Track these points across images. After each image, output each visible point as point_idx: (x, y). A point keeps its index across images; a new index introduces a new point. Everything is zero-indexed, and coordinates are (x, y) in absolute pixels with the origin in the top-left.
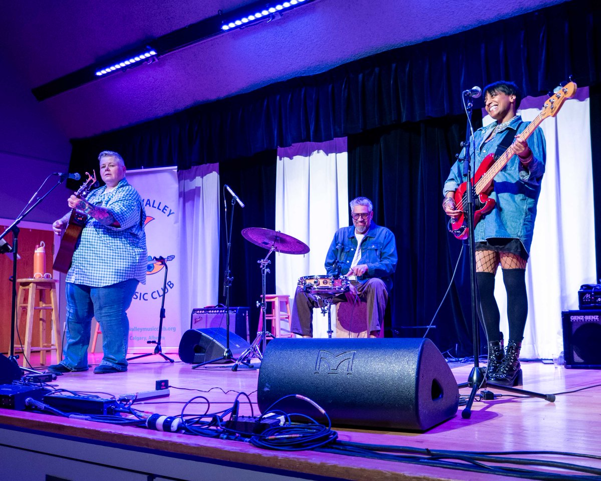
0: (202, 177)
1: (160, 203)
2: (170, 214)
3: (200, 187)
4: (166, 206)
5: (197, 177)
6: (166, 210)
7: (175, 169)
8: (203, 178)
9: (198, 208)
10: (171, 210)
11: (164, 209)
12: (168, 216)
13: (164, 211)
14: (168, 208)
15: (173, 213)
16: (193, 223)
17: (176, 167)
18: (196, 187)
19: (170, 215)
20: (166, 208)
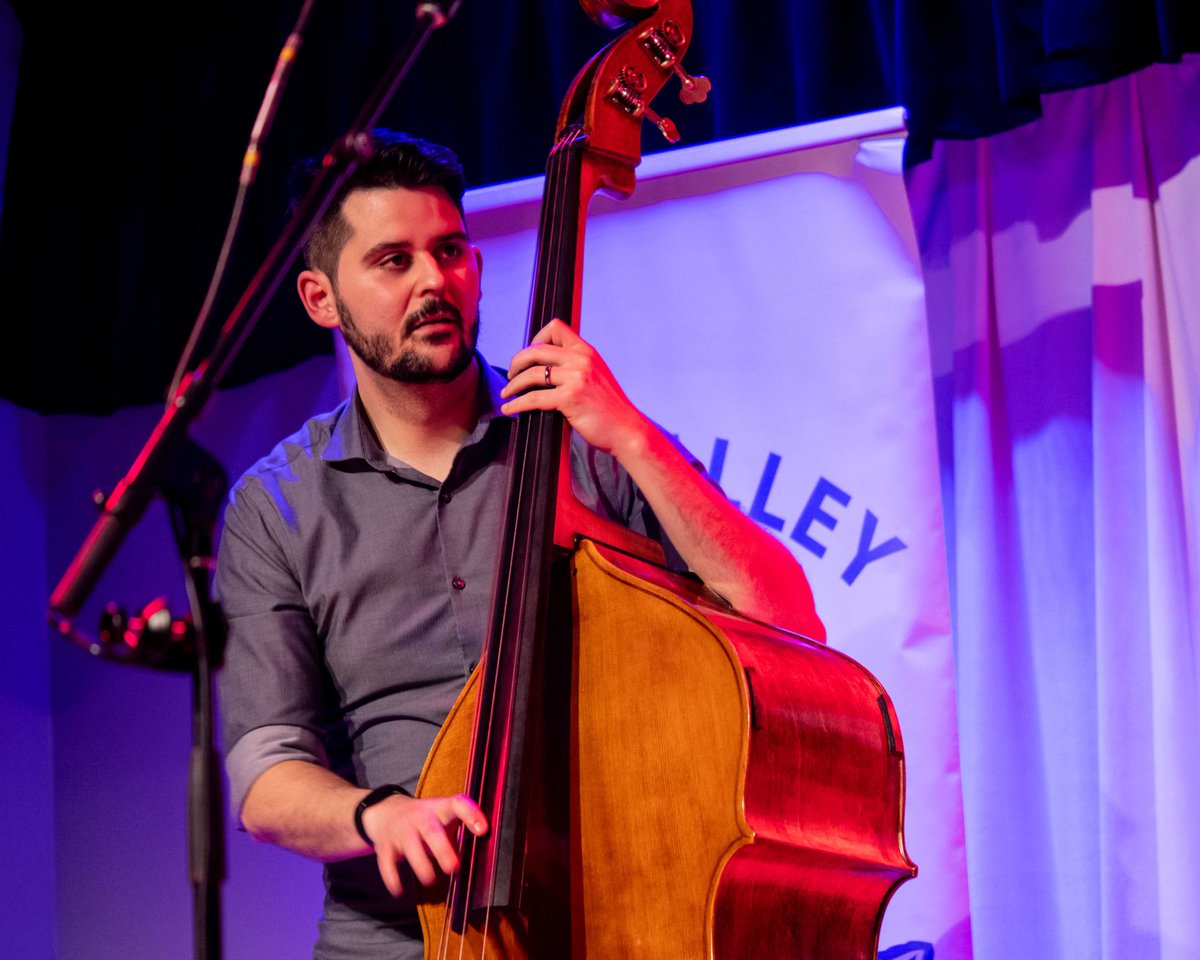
0: (1149, 192)
1: (774, 462)
2: (864, 556)
3: (1133, 291)
4: (824, 488)
5: (1101, 197)
6: (830, 522)
7: (888, 133)
8: (1152, 196)
9: (1126, 488)
10: (870, 523)
11: (813, 511)
12: (850, 575)
13: (816, 530)
14: (843, 498)
15: (893, 546)
16: (1088, 632)
17: (895, 116)
18: (1099, 291)
19: (871, 570)
20: (829, 505)
